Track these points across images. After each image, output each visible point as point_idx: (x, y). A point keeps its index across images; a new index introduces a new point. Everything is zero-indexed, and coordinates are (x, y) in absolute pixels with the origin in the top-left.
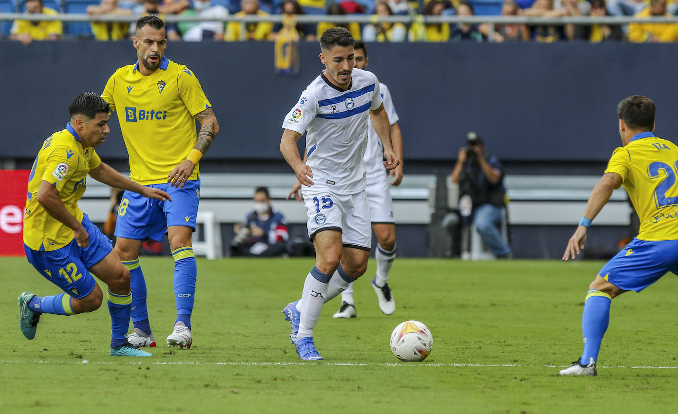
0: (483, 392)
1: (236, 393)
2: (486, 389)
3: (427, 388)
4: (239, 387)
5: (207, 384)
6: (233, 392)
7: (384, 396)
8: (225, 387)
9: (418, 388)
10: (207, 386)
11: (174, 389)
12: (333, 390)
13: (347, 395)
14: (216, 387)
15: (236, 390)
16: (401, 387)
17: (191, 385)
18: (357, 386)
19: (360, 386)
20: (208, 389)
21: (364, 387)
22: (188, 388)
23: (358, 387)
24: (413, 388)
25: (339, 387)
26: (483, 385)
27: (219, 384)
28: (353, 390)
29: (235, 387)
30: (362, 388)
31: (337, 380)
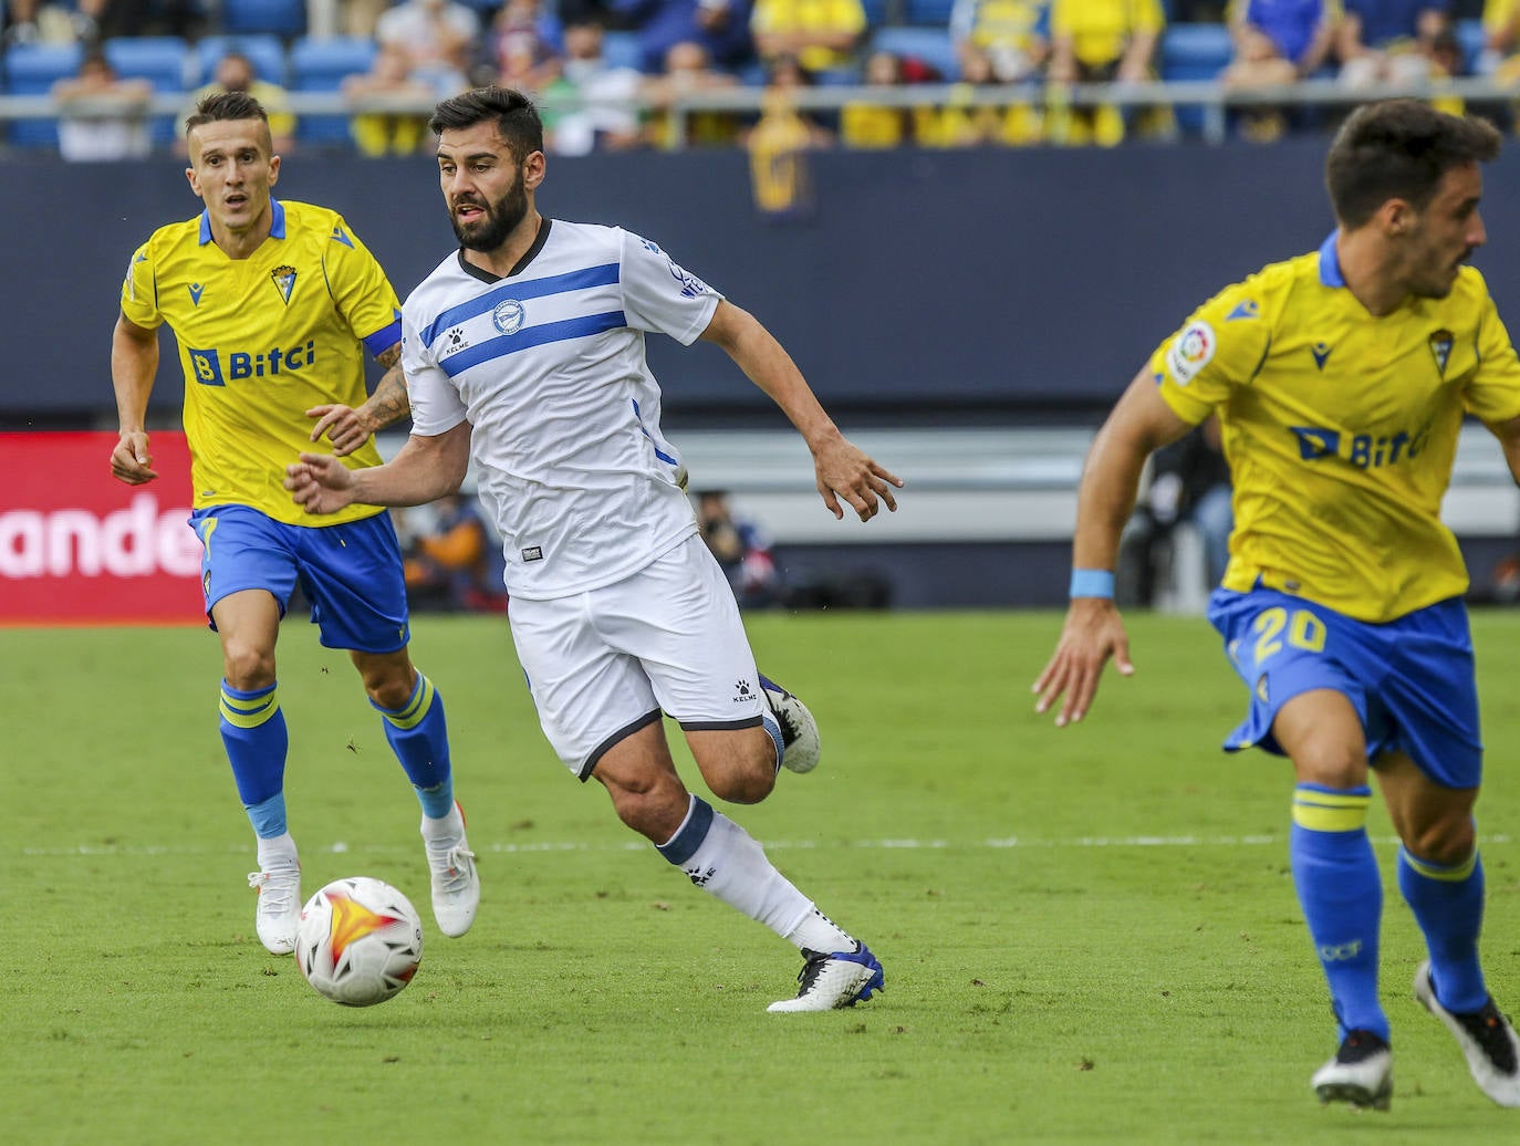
0: (1199, 899)
1: (665, 909)
2: (1204, 893)
3: (1078, 891)
4: (673, 898)
5: (602, 890)
6: (659, 907)
7: (984, 910)
8: (640, 897)
9: (1059, 892)
10: (602, 895)
11: (532, 902)
12: (876, 900)
13: (904, 910)
14: (623, 897)
15: (664, 904)
16: (1021, 891)
17: (569, 895)
18: (926, 890)
19: (934, 890)
20: (604, 901)
21: (943, 892)
22: (561, 901)
23: (930, 893)
24: (1049, 891)
25: (887, 894)
26: (1199, 885)
27: (629, 891)
28: (917, 899)
29: (663, 897)
30: (938, 894)
31: (883, 878)
